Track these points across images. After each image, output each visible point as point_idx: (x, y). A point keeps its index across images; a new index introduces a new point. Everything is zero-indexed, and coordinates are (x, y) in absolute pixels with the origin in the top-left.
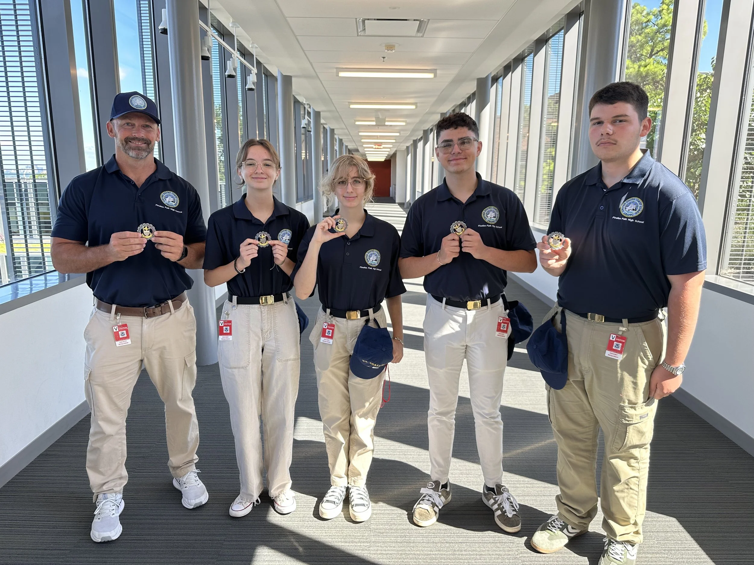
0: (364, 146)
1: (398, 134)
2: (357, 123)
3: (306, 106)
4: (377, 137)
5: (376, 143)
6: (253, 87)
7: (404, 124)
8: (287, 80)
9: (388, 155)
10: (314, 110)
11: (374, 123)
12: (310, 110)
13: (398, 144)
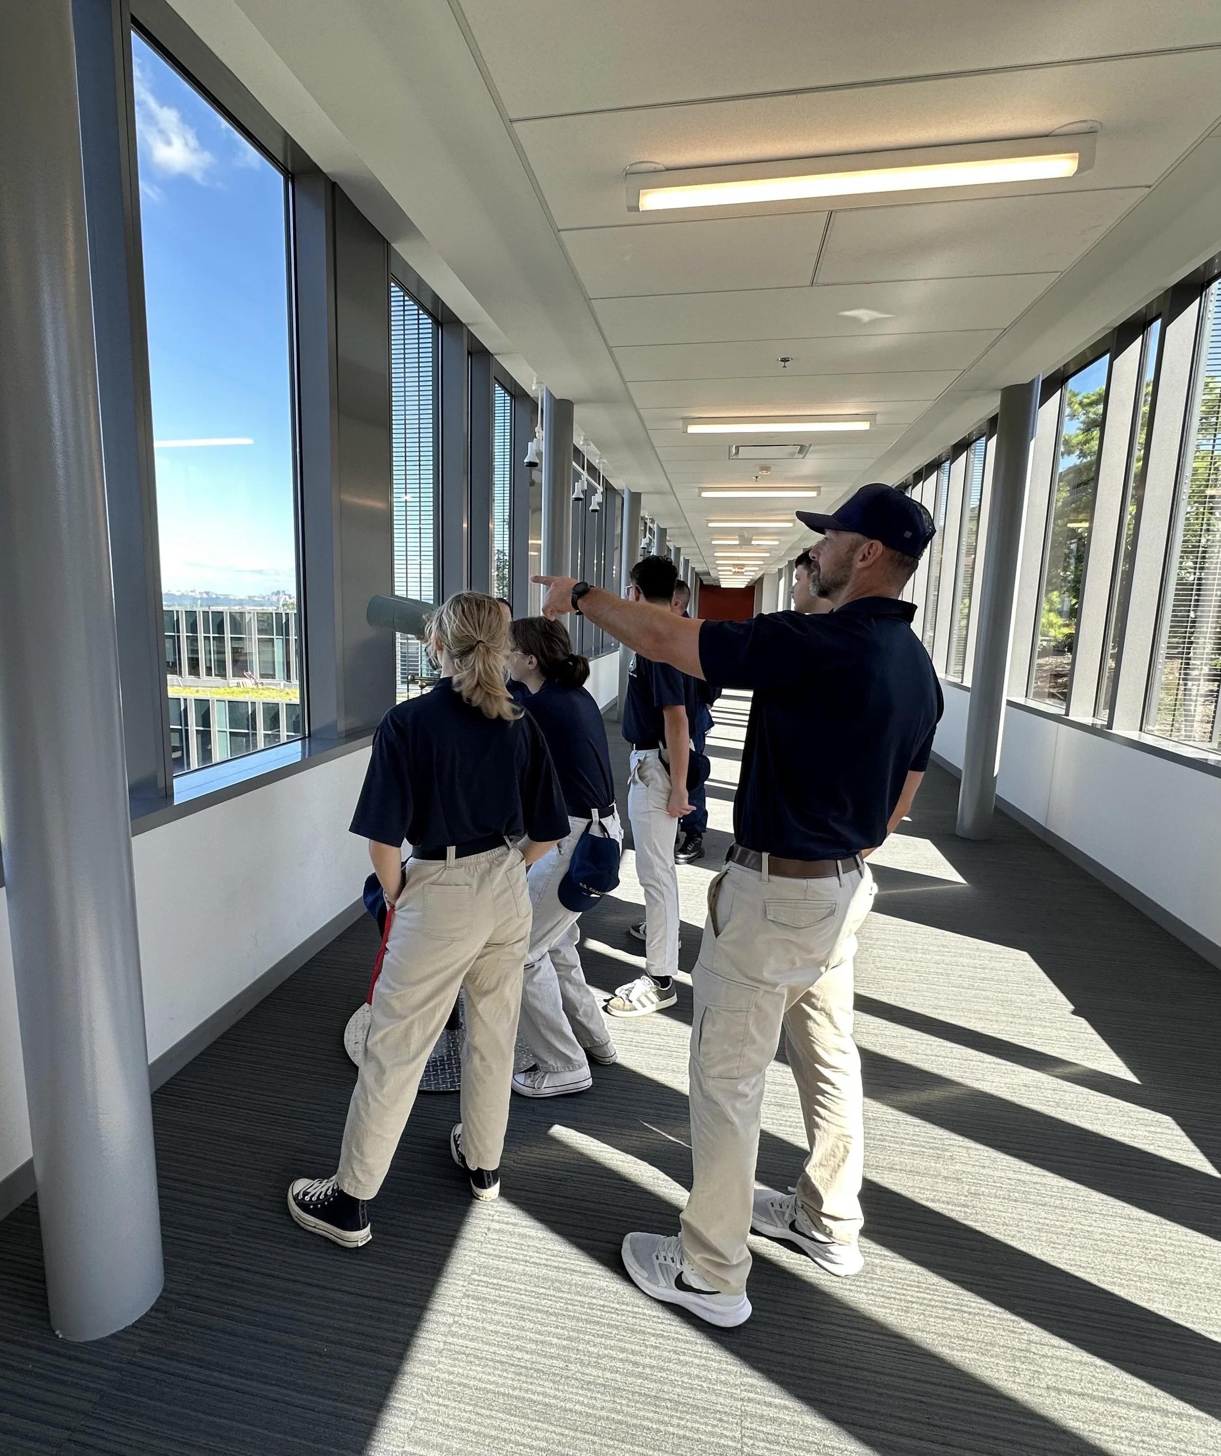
0: (719, 568)
1: (768, 555)
2: (714, 542)
3: (648, 521)
4: (738, 558)
5: (734, 565)
6: (582, 497)
7: (777, 543)
8: (636, 498)
9: (752, 580)
10: (658, 526)
11: (737, 542)
12: (655, 527)
13: (766, 566)
